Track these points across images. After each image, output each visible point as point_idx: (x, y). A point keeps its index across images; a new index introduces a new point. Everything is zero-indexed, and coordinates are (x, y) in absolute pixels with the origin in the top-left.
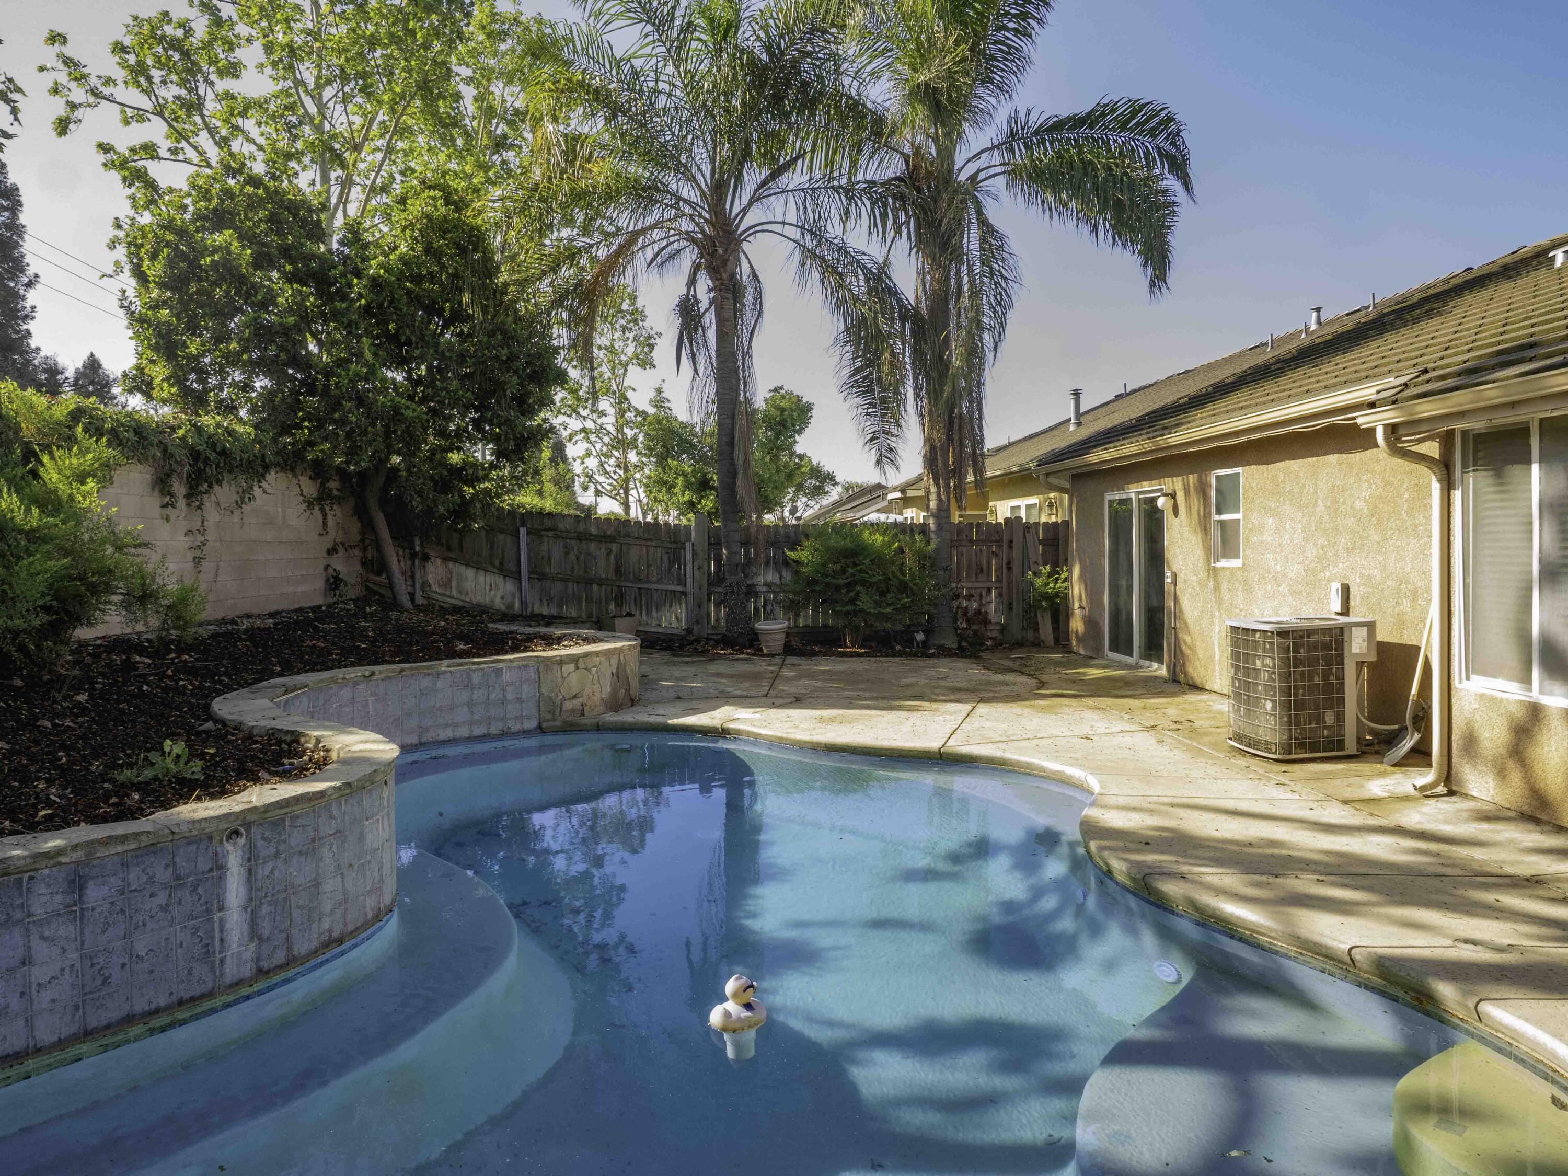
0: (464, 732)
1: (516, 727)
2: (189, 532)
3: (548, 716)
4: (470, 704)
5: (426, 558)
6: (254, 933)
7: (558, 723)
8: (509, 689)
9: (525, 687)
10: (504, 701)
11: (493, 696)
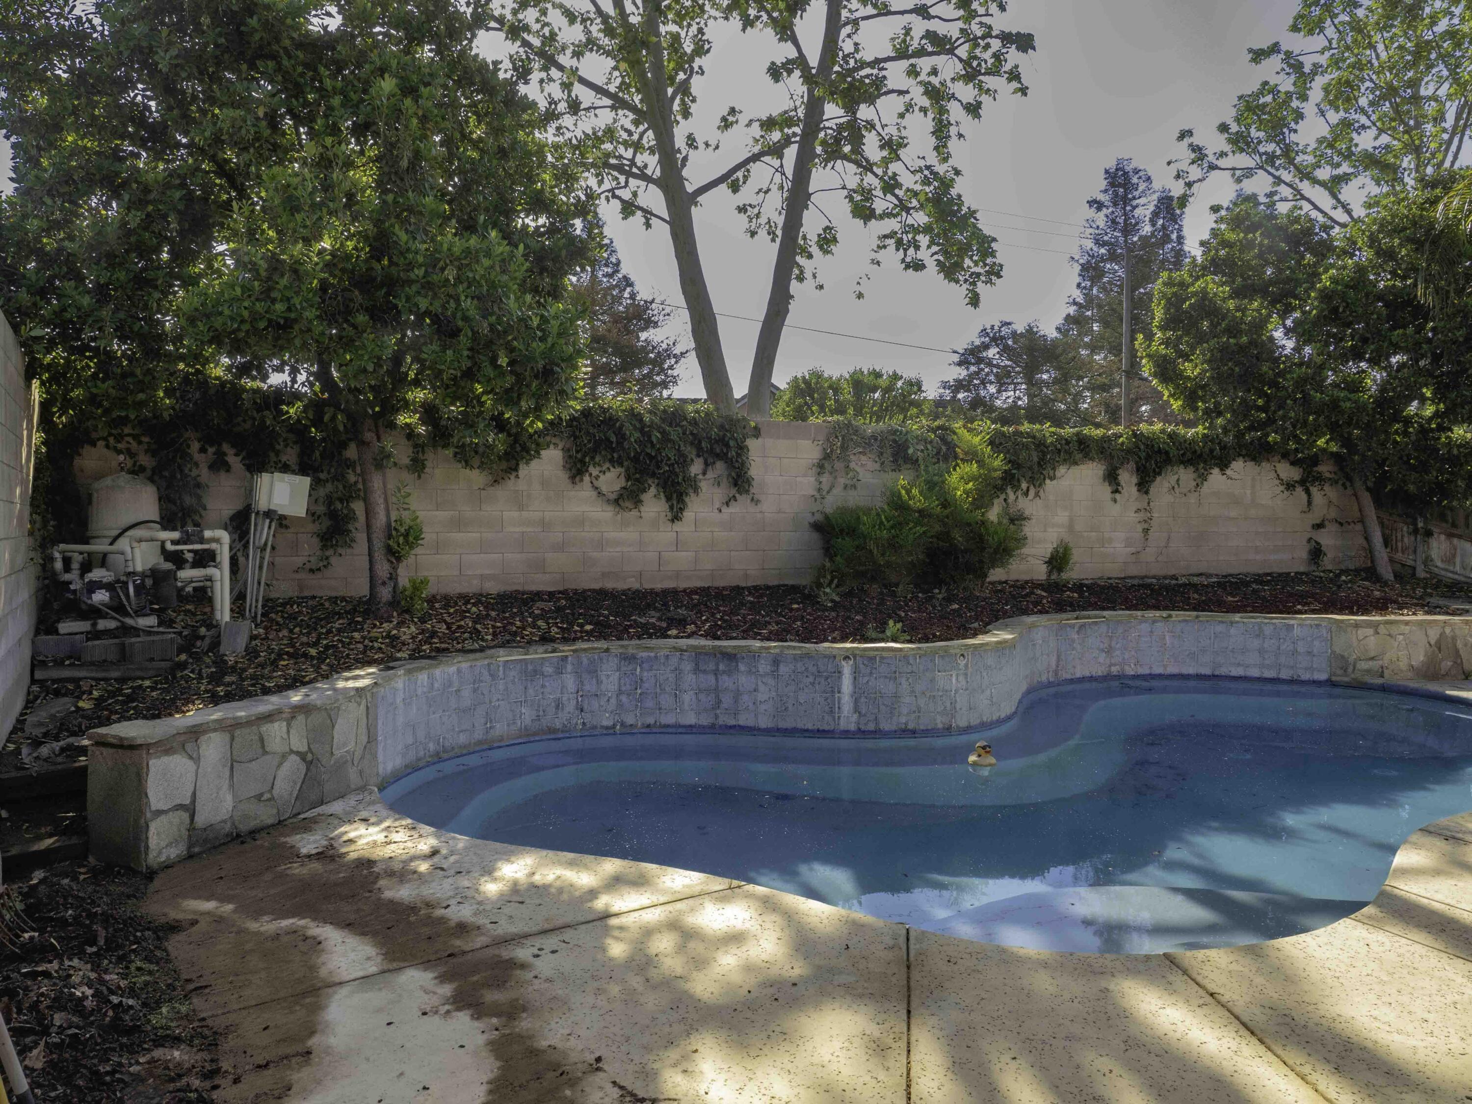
0: (1255, 672)
1: (1306, 676)
2: (1138, 511)
3: (1339, 672)
4: (1261, 651)
5: (1429, 534)
6: (856, 709)
7: (1346, 679)
8: (1300, 644)
9: (1316, 643)
10: (1295, 652)
11: (1283, 647)
